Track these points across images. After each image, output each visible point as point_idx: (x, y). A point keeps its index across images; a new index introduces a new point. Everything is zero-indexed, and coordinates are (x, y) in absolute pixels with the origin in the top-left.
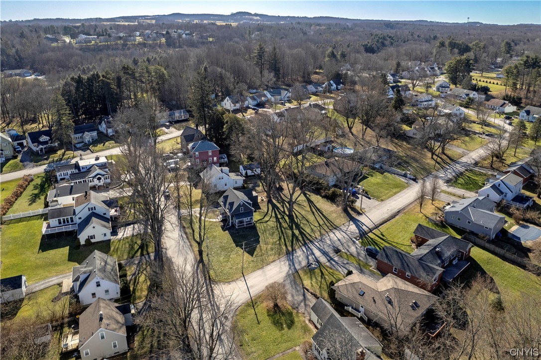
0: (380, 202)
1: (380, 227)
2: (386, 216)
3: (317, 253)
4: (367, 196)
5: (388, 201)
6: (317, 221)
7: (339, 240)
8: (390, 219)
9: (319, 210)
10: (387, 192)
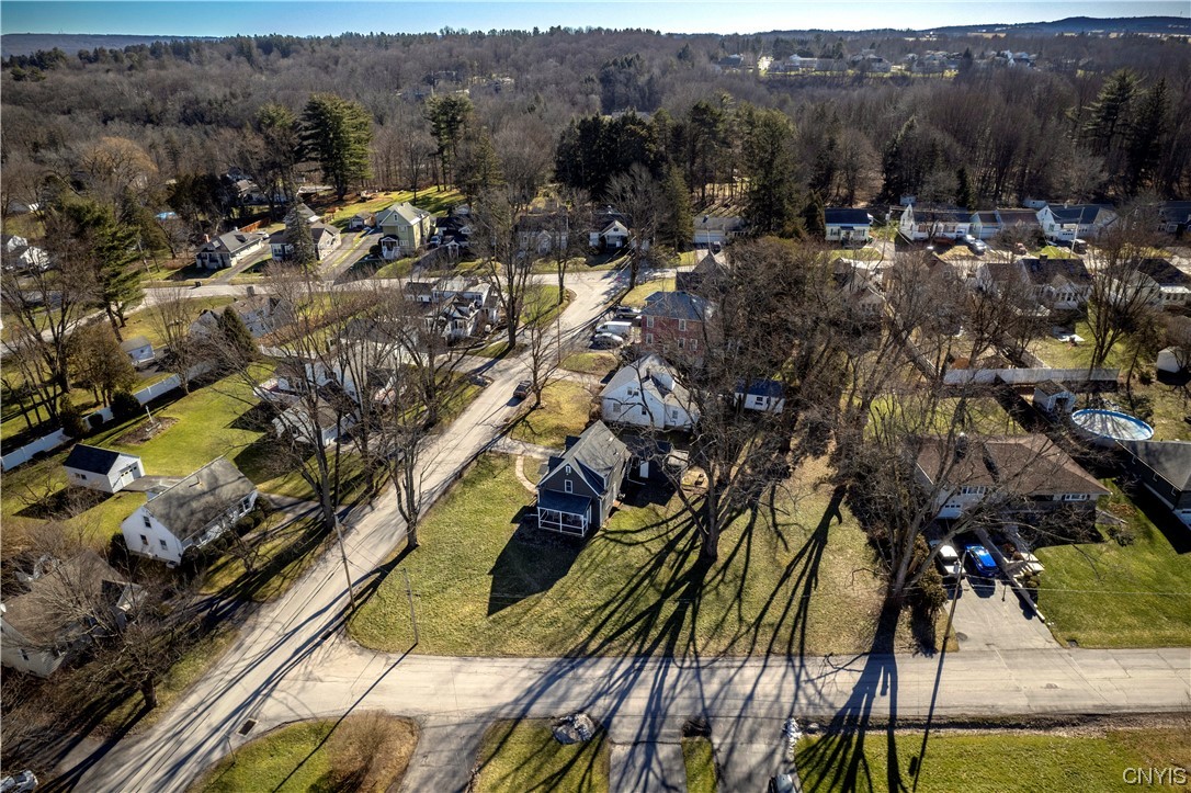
0: (1055, 645)
1: (943, 732)
2: (1018, 704)
3: (638, 701)
4: (1030, 601)
5: (1092, 657)
6: (769, 603)
7: (750, 697)
8: (1019, 726)
9: (814, 573)
10: (1129, 620)
